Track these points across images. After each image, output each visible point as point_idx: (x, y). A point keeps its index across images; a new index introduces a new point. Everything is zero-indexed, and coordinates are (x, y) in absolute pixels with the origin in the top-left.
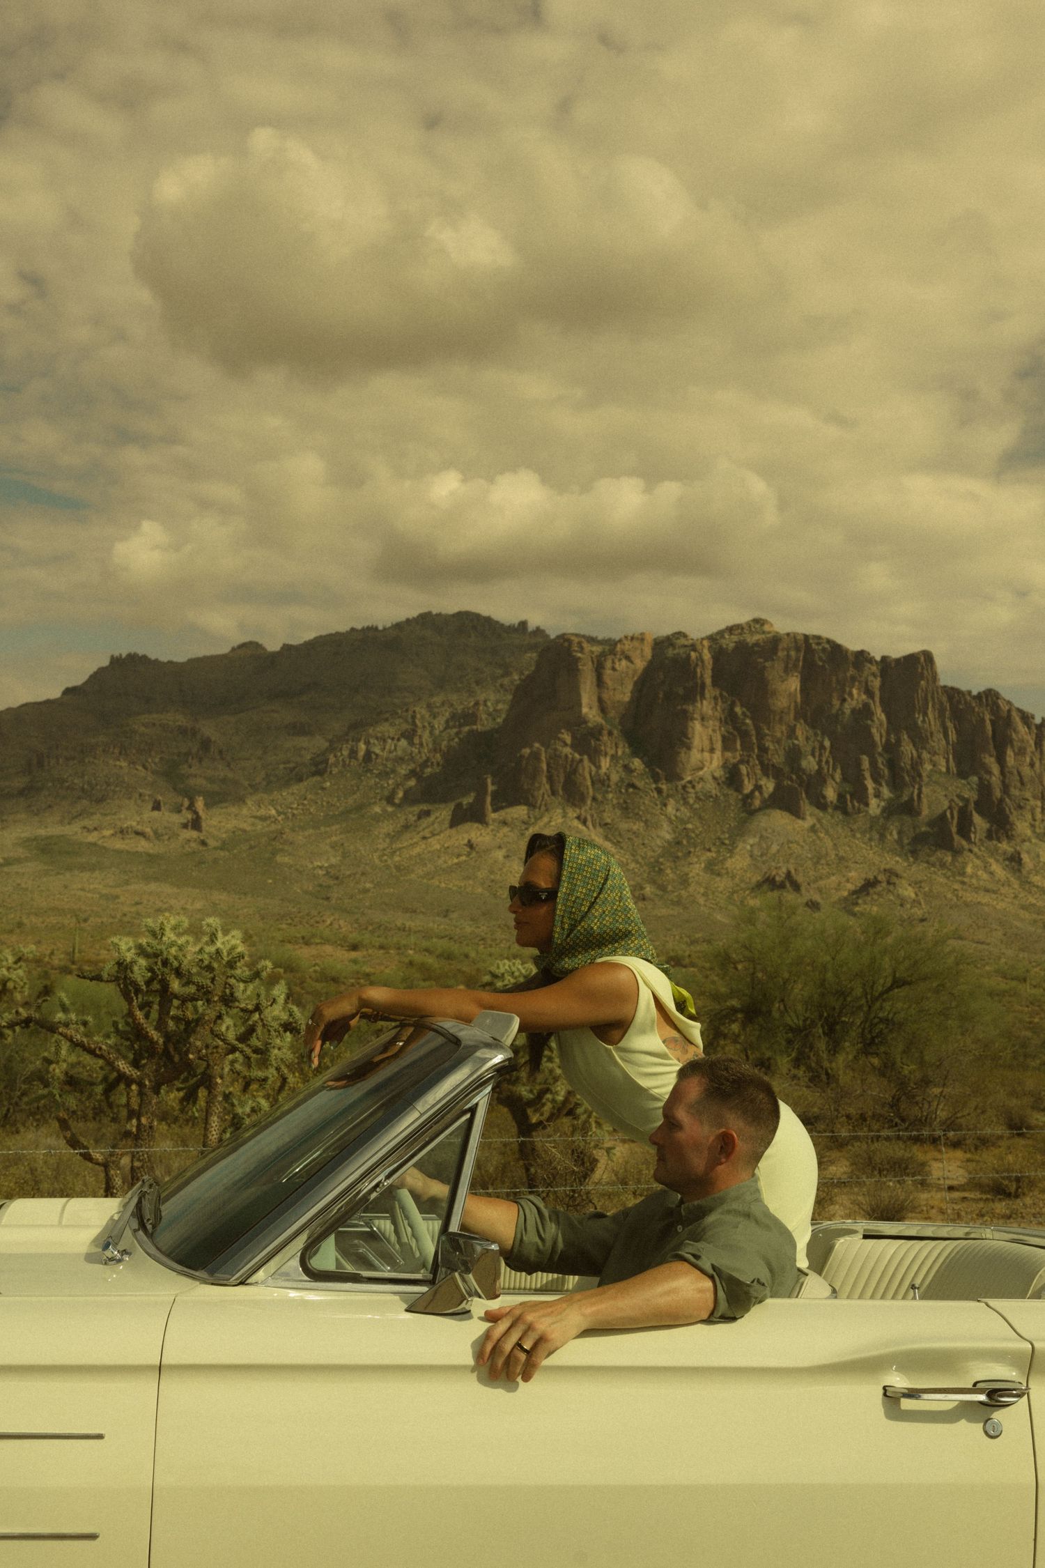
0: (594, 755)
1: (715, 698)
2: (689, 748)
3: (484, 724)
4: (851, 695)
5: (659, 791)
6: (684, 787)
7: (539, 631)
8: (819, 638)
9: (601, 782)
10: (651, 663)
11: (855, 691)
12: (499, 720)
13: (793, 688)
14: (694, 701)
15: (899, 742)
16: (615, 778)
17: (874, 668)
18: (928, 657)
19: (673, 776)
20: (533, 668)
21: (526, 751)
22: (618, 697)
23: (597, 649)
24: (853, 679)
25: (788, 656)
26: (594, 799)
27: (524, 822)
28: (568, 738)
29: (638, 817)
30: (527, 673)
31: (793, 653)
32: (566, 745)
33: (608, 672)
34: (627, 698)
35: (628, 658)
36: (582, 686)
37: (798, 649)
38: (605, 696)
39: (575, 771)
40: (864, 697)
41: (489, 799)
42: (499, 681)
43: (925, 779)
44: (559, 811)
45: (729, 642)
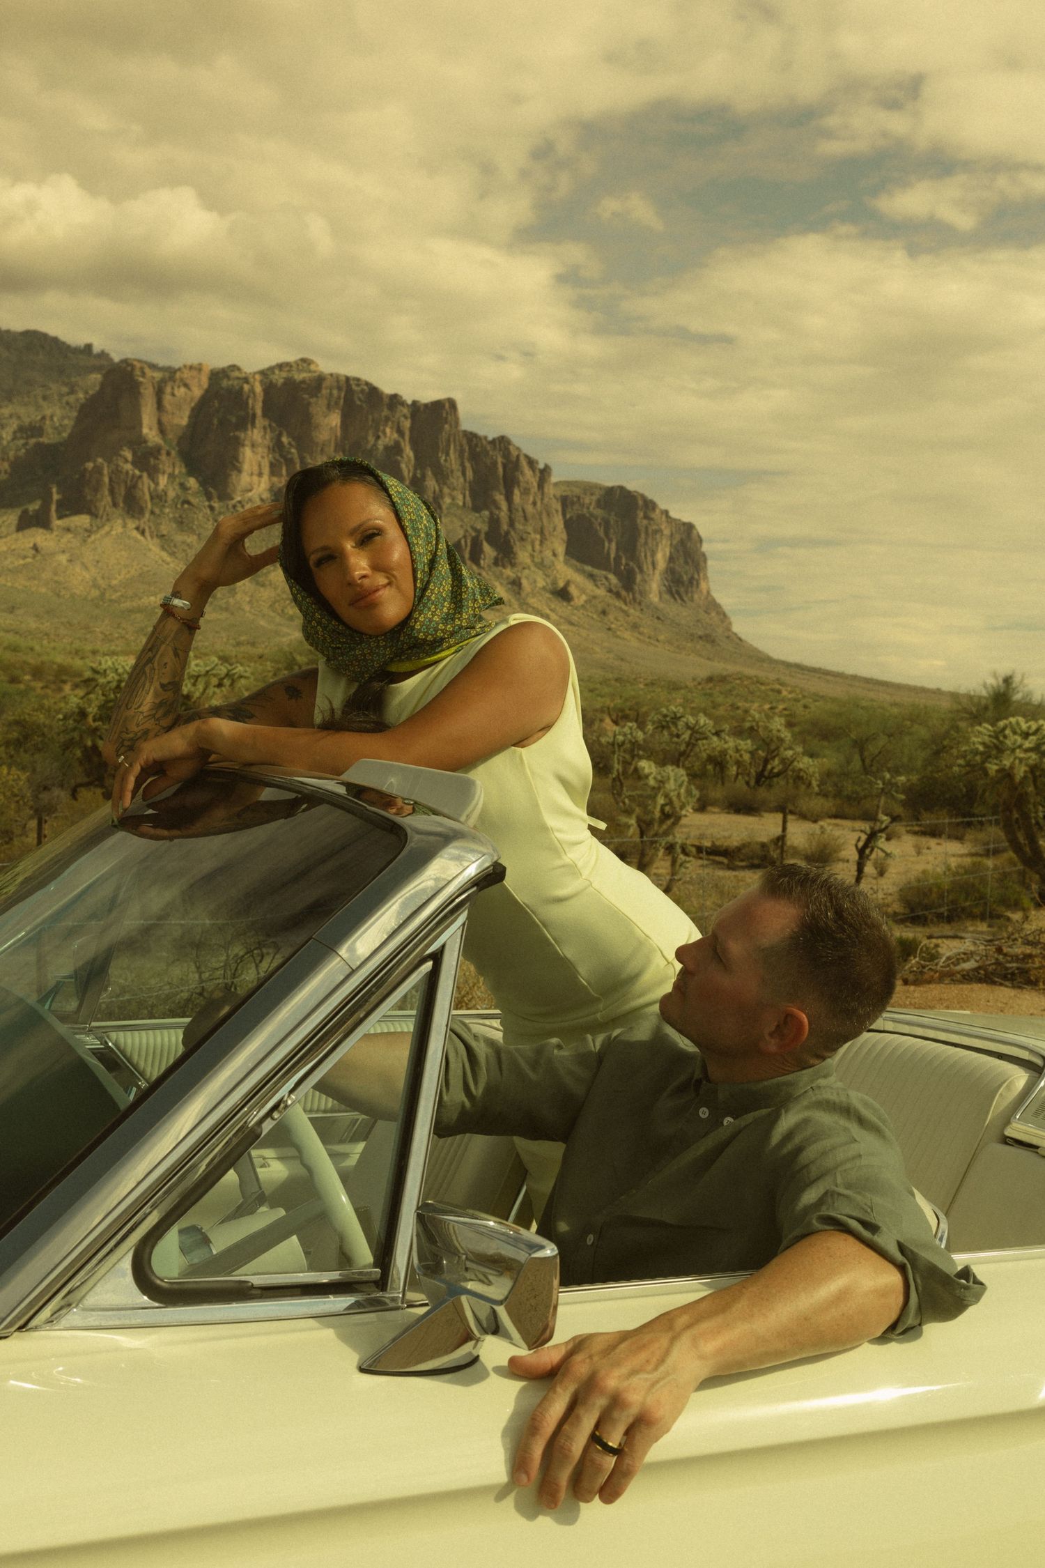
0: (153, 473)
1: (265, 428)
2: (240, 471)
3: (49, 438)
4: (385, 434)
5: (212, 508)
6: (234, 507)
7: (103, 355)
8: (358, 380)
9: (158, 498)
10: (207, 391)
11: (388, 430)
12: (65, 435)
13: (334, 424)
14: (246, 429)
15: (424, 476)
16: (171, 494)
17: (405, 411)
18: (452, 404)
19: (225, 496)
20: (97, 388)
21: (90, 465)
22: (176, 421)
23: (158, 375)
24: (387, 419)
25: (331, 394)
26: (152, 513)
27: (86, 530)
28: (129, 455)
29: (192, 531)
30: (91, 392)
31: (335, 392)
32: (126, 461)
33: (167, 398)
34: (184, 421)
35: (186, 385)
36: (143, 409)
37: (339, 389)
38: (165, 419)
39: (135, 486)
40: (396, 436)
41: (53, 507)
42: (65, 399)
43: (445, 511)
44: (120, 521)
45: (279, 378)
